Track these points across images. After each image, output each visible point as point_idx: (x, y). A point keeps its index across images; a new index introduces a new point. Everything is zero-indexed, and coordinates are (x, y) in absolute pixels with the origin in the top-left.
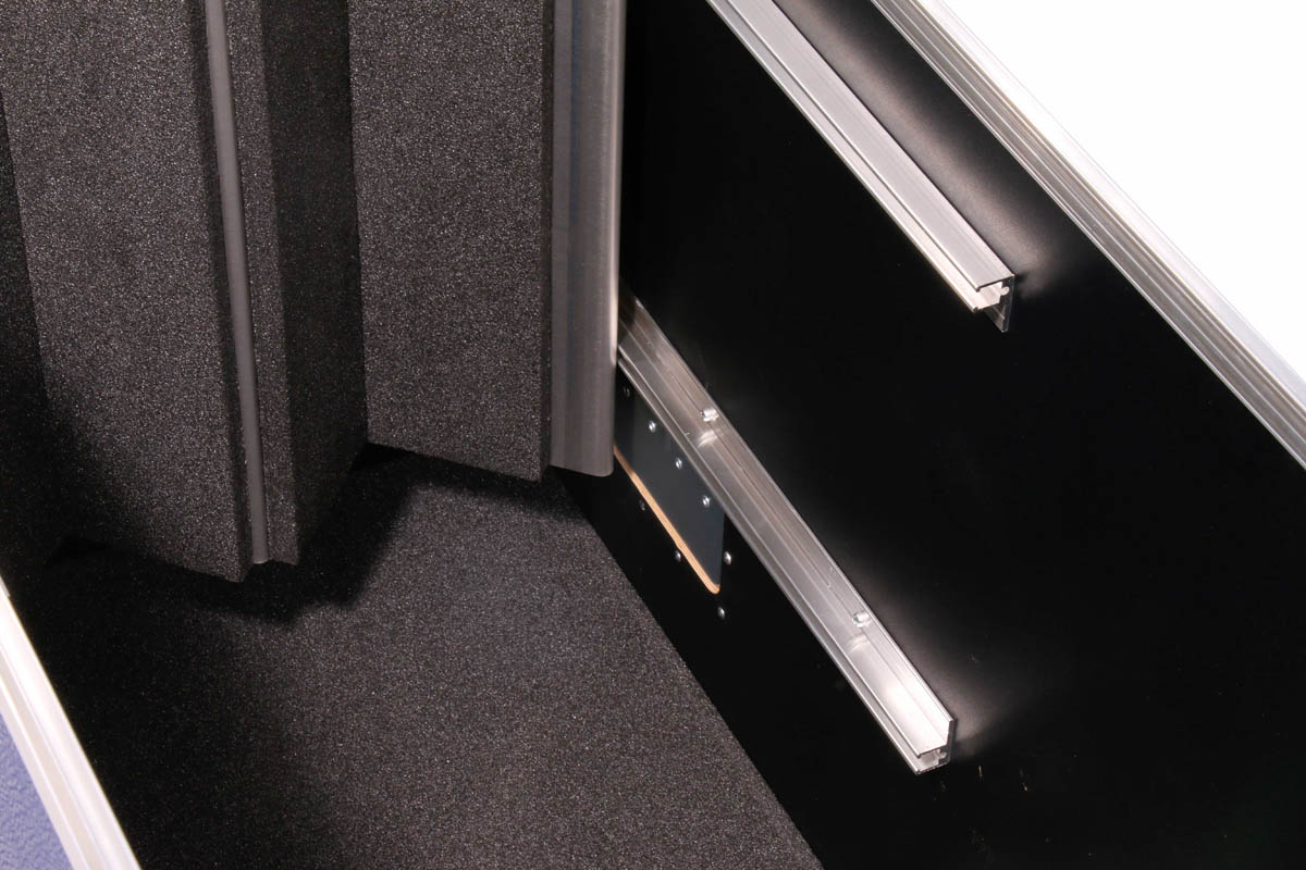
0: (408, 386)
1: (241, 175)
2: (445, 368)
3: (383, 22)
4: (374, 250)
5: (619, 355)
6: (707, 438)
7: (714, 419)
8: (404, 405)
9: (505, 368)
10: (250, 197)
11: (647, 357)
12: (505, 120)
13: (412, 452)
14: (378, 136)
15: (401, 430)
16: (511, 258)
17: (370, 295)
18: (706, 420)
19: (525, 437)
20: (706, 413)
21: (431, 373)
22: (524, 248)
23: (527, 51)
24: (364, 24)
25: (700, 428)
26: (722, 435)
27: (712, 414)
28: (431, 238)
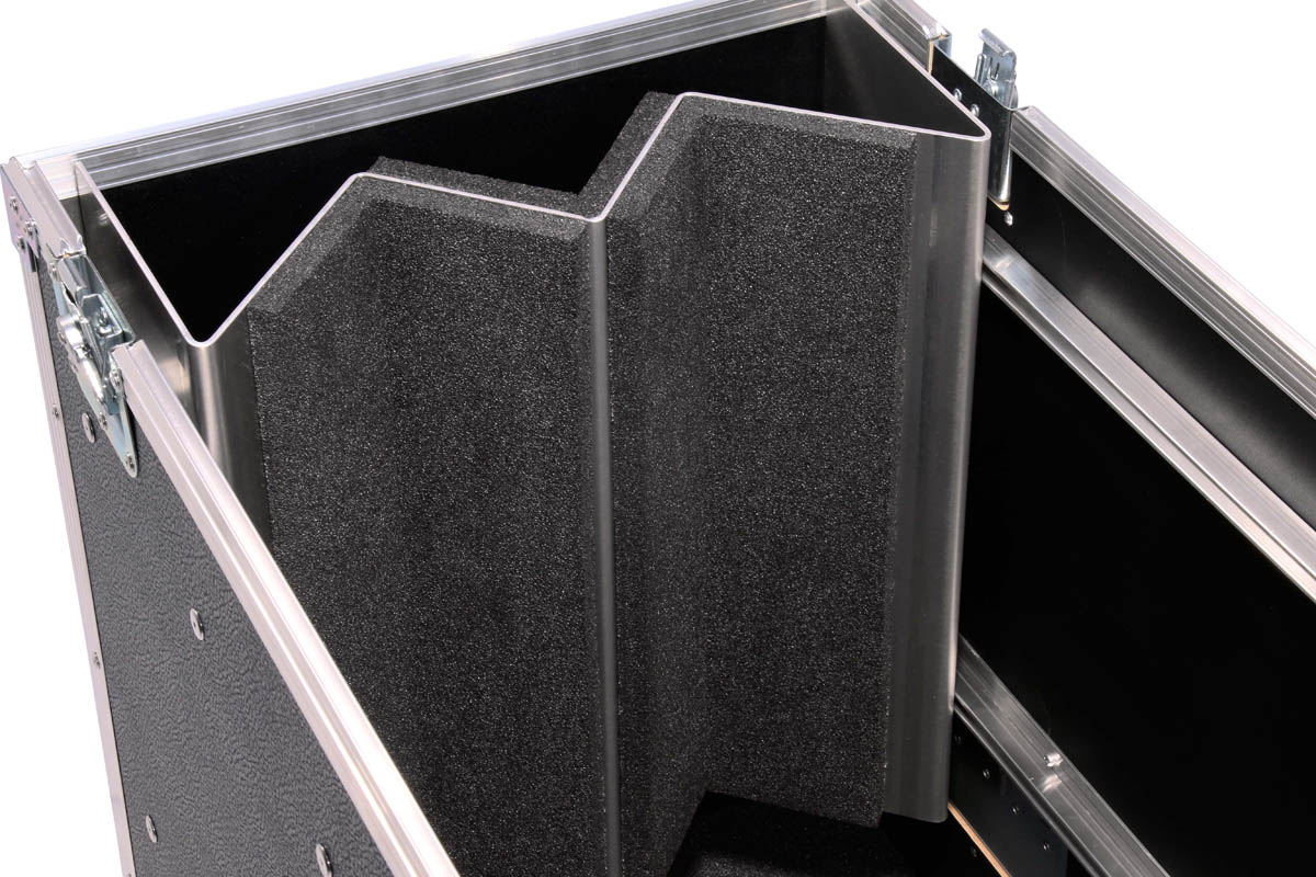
0: (750, 735)
1: (615, 534)
2: (787, 717)
3: (741, 389)
4: (722, 605)
5: (956, 702)
6: (1051, 783)
7: (1058, 763)
8: (745, 755)
9: (846, 716)
10: (622, 555)
11: (985, 705)
12: (855, 477)
13: (751, 801)
14: (730, 496)
15: (741, 779)
16: (857, 610)
17: (716, 648)
18: (1050, 765)
19: (864, 784)
20: (1050, 758)
21: (774, 722)
22: (869, 600)
23: (879, 412)
24: (723, 391)
25: (1043, 773)
26: (1066, 779)
27: (1055, 759)
28: (778, 591)
